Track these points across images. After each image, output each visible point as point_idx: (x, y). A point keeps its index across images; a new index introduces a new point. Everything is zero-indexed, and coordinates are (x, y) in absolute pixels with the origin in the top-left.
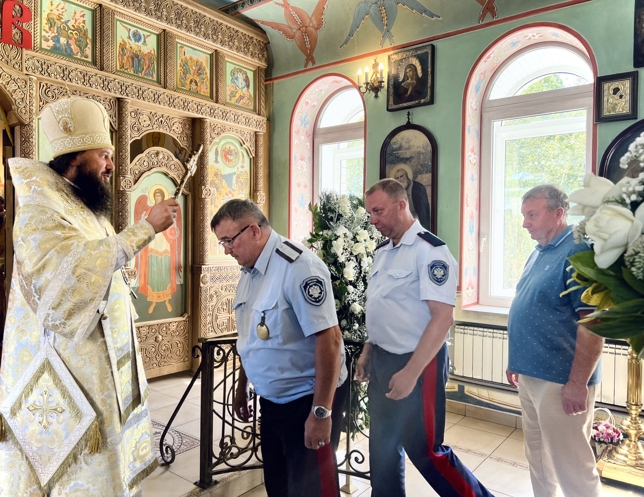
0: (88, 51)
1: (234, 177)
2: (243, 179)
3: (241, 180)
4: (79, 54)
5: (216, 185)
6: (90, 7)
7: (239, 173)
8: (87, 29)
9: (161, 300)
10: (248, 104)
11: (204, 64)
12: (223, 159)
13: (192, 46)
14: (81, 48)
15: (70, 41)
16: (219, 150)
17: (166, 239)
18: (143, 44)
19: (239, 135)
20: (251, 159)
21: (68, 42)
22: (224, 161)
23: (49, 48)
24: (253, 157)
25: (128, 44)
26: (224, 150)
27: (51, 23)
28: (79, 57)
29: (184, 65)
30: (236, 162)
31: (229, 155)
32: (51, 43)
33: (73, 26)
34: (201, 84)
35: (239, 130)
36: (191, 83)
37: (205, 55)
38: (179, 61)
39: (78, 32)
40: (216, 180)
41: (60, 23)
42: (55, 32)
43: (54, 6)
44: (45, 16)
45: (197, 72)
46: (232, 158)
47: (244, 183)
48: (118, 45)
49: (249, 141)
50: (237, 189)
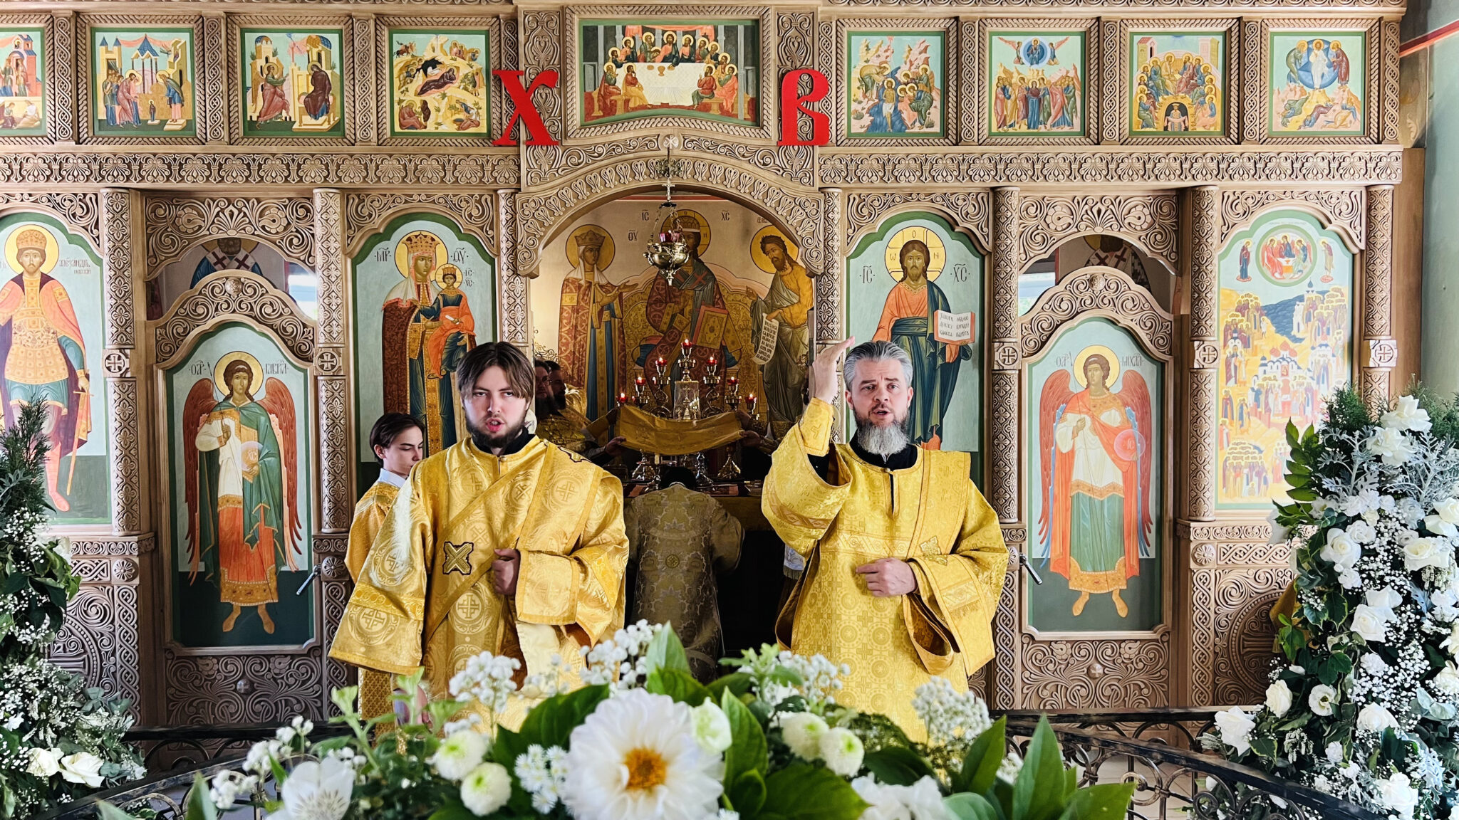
0: (935, 115)
1: (1299, 309)
2: (1327, 308)
3: (1322, 313)
4: (917, 124)
5: (1241, 331)
6: (937, 29)
7: (1313, 295)
8: (932, 73)
9: (1102, 588)
10: (1344, 120)
11: (1206, 61)
12: (1265, 269)
13: (1172, 29)
14: (919, 112)
15: (900, 106)
16: (1252, 249)
17: (1113, 460)
18: (1049, 63)
19: (1312, 203)
20: (1354, 255)
21: (896, 108)
22: (1268, 273)
23: (863, 130)
24: (1361, 251)
25: (1015, 75)
26: (1266, 248)
27: (866, 84)
28: (916, 130)
29: (1150, 78)
30: (1305, 271)
31: (1282, 257)
32: (867, 120)
33: (907, 75)
34: (1196, 108)
35: (1314, 191)
36: (1168, 113)
37: (1210, 38)
38: (1137, 75)
39: (916, 84)
40: (1242, 321)
41: (882, 78)
42: (874, 97)
43: (873, 50)
44: (855, 75)
45: (1187, 84)
46: (1290, 264)
47: (1331, 318)
48: (995, 82)
49: (1345, 212)
50: (1308, 335)
